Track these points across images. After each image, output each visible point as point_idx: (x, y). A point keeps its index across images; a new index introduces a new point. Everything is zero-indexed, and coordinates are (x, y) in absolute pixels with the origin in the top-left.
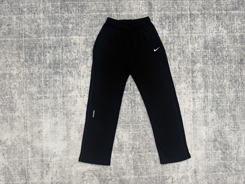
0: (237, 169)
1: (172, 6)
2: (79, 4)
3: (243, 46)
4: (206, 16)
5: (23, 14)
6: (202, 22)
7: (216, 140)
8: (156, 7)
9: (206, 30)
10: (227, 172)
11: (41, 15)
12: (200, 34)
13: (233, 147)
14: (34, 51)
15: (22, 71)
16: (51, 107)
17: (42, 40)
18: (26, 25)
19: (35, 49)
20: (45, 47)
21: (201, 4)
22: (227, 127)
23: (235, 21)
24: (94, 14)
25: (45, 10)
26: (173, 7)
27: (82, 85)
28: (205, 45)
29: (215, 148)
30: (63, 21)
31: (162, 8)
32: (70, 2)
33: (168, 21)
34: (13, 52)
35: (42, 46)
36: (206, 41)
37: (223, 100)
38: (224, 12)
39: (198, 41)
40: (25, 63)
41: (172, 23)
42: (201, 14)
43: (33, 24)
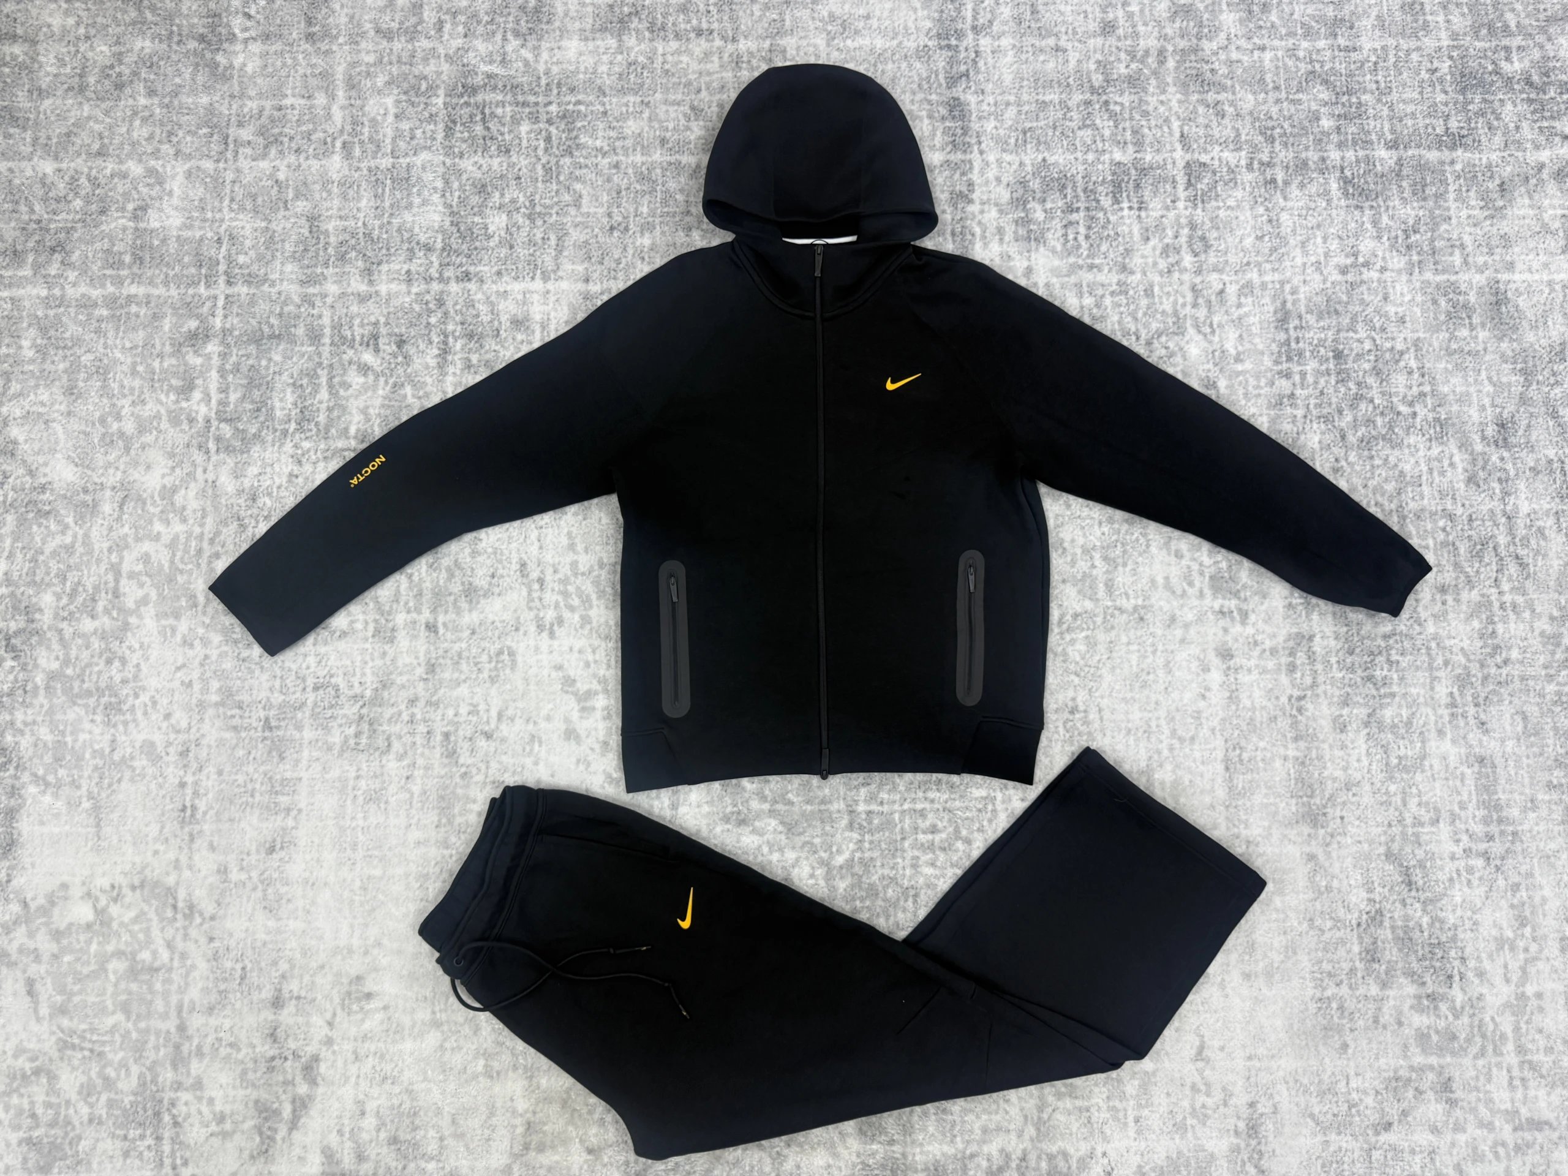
0: (1524, 1112)
1: (1084, 120)
2: (553, 108)
3: (1504, 345)
4: (1280, 177)
5: (229, 155)
6: (1261, 210)
7: (1376, 917)
8: (990, 125)
9: (1283, 250)
10: (1458, 1128)
11: (336, 164)
12: (1249, 276)
13: (1487, 965)
14: (277, 358)
15: (200, 470)
16: (351, 693)
17: (329, 300)
18: (241, 216)
19: (281, 347)
20: (342, 341)
21: (1251, 113)
22: (1444, 829)
23: (1452, 205)
24: (639, 158)
25: (354, 133)
26: (1085, 126)
27: (549, 557)
28: (1282, 336)
29: (1376, 966)
30: (457, 194)
31: (1025, 133)
32: (500, 98)
33: (1060, 204)
34: (156, 364)
35: (327, 331)
36: (1283, 318)
37: (1405, 662)
38: (1382, 153)
39: (1241, 311)
40: (218, 428)
41: (1082, 214)
42: (1250, 167)
43: (282, 213)
